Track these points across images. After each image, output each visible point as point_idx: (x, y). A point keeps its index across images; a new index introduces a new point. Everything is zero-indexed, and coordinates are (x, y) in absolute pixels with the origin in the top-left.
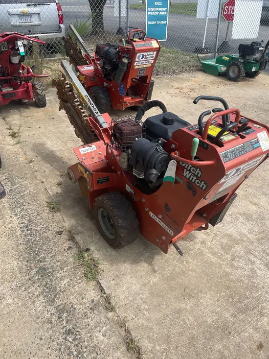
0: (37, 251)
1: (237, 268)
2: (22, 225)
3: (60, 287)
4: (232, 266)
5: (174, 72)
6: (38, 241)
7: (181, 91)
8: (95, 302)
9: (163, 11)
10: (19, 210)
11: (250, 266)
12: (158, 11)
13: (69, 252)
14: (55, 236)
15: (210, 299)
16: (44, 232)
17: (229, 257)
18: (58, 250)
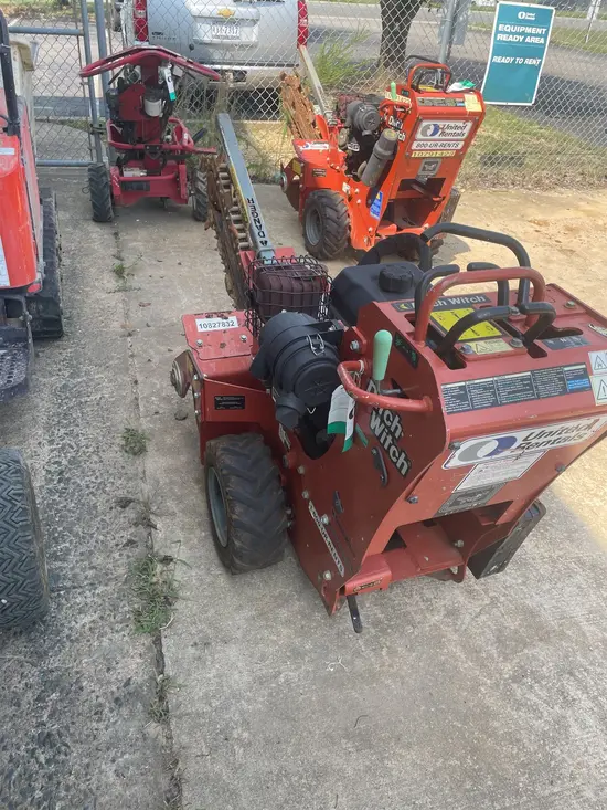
0: (59, 533)
1: (519, 705)
2: (53, 468)
3: (70, 628)
4: (508, 696)
5: (538, 183)
6: (69, 511)
7: (543, 229)
8: (131, 688)
9: (536, 35)
10: (62, 431)
11: (557, 708)
12: (523, 33)
13: (125, 553)
14: (111, 508)
15: (414, 764)
16: (92, 493)
17: (508, 669)
18: (102, 542)
